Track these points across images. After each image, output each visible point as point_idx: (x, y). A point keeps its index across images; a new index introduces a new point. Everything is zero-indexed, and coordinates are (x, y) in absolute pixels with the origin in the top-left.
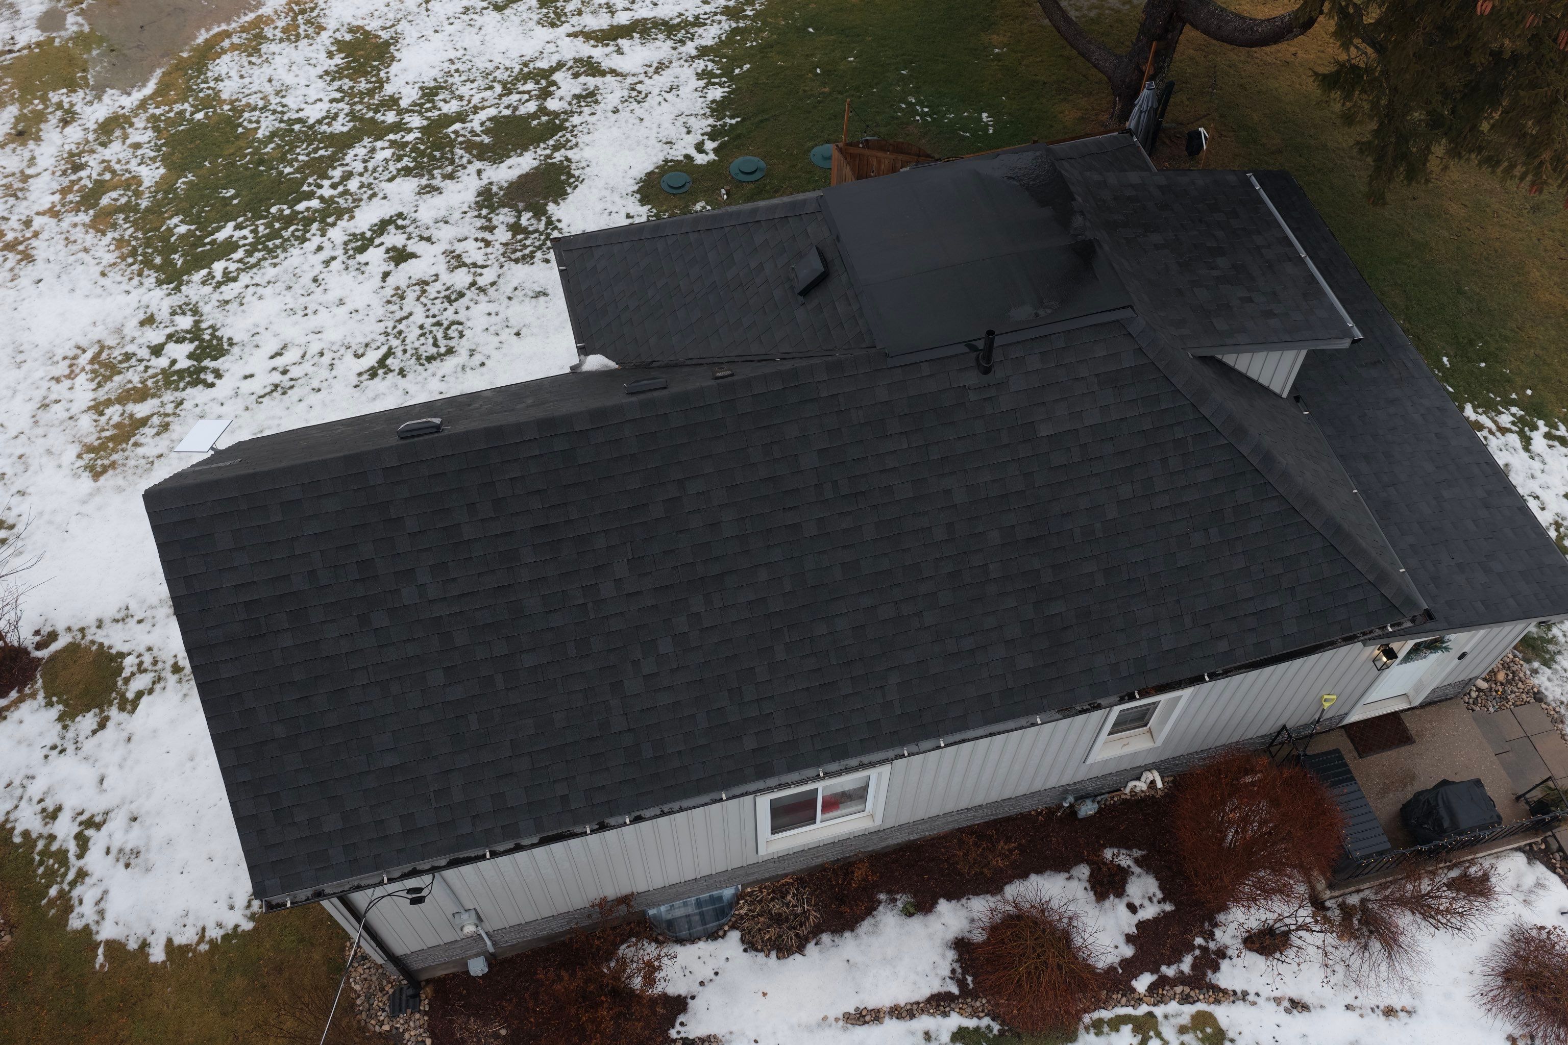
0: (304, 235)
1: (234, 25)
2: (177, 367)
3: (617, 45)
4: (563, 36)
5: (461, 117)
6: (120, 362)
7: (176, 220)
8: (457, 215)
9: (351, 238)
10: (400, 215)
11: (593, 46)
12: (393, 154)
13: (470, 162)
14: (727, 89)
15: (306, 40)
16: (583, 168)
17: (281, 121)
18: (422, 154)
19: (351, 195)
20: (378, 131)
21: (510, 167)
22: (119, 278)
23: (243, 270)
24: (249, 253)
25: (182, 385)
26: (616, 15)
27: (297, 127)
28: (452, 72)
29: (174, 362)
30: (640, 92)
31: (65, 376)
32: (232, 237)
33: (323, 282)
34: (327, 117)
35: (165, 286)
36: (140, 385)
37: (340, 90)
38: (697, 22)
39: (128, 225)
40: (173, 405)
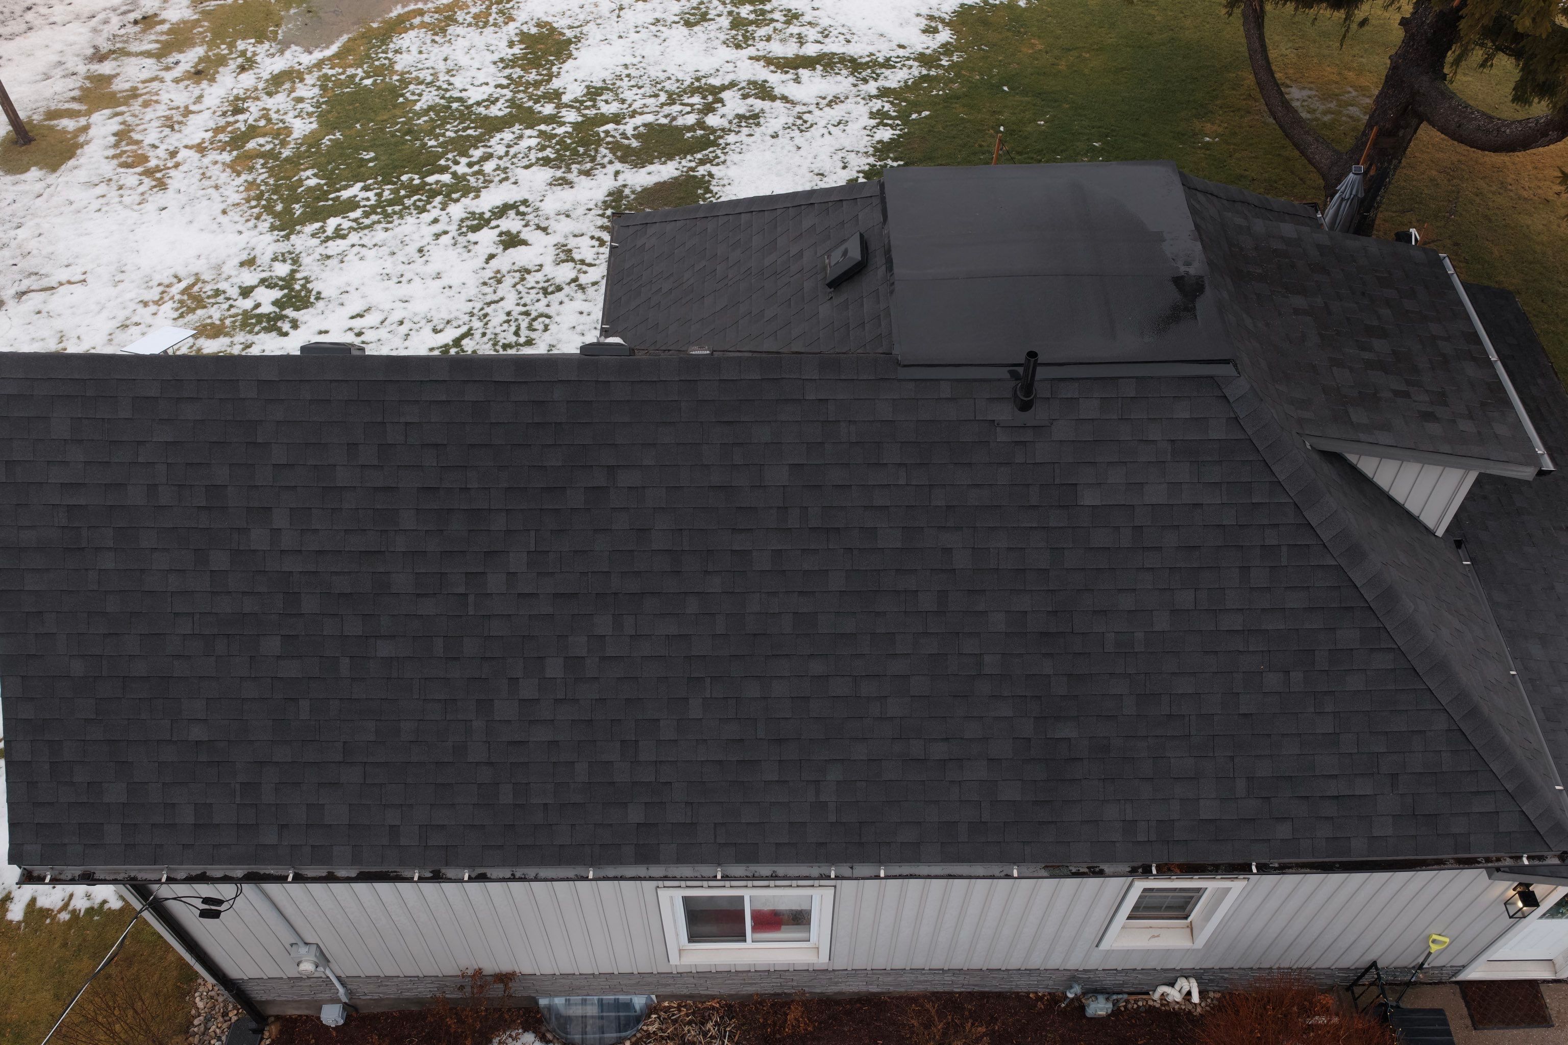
0: (425, 206)
1: (430, 5)
2: (259, 311)
3: (797, 74)
4: (745, 58)
5: (617, 119)
6: (209, 297)
7: (309, 173)
8: (581, 210)
9: (469, 216)
10: (525, 202)
11: (772, 72)
12: (539, 144)
13: (611, 162)
14: (898, 132)
15: (493, 28)
16: (724, 185)
17: (443, 98)
18: (566, 147)
19: (484, 175)
20: (528, 118)
21: (649, 173)
22: (237, 218)
23: (355, 230)
24: (366, 215)
26: (805, 46)
27: (455, 105)
28: (623, 76)
29: (258, 305)
30: (805, 122)
31: (153, 302)
32: (356, 196)
33: (427, 254)
34: (487, 100)
35: (276, 233)
36: (218, 322)
37: (509, 77)
38: (888, 64)
39: (264, 170)
40: (242, 346)
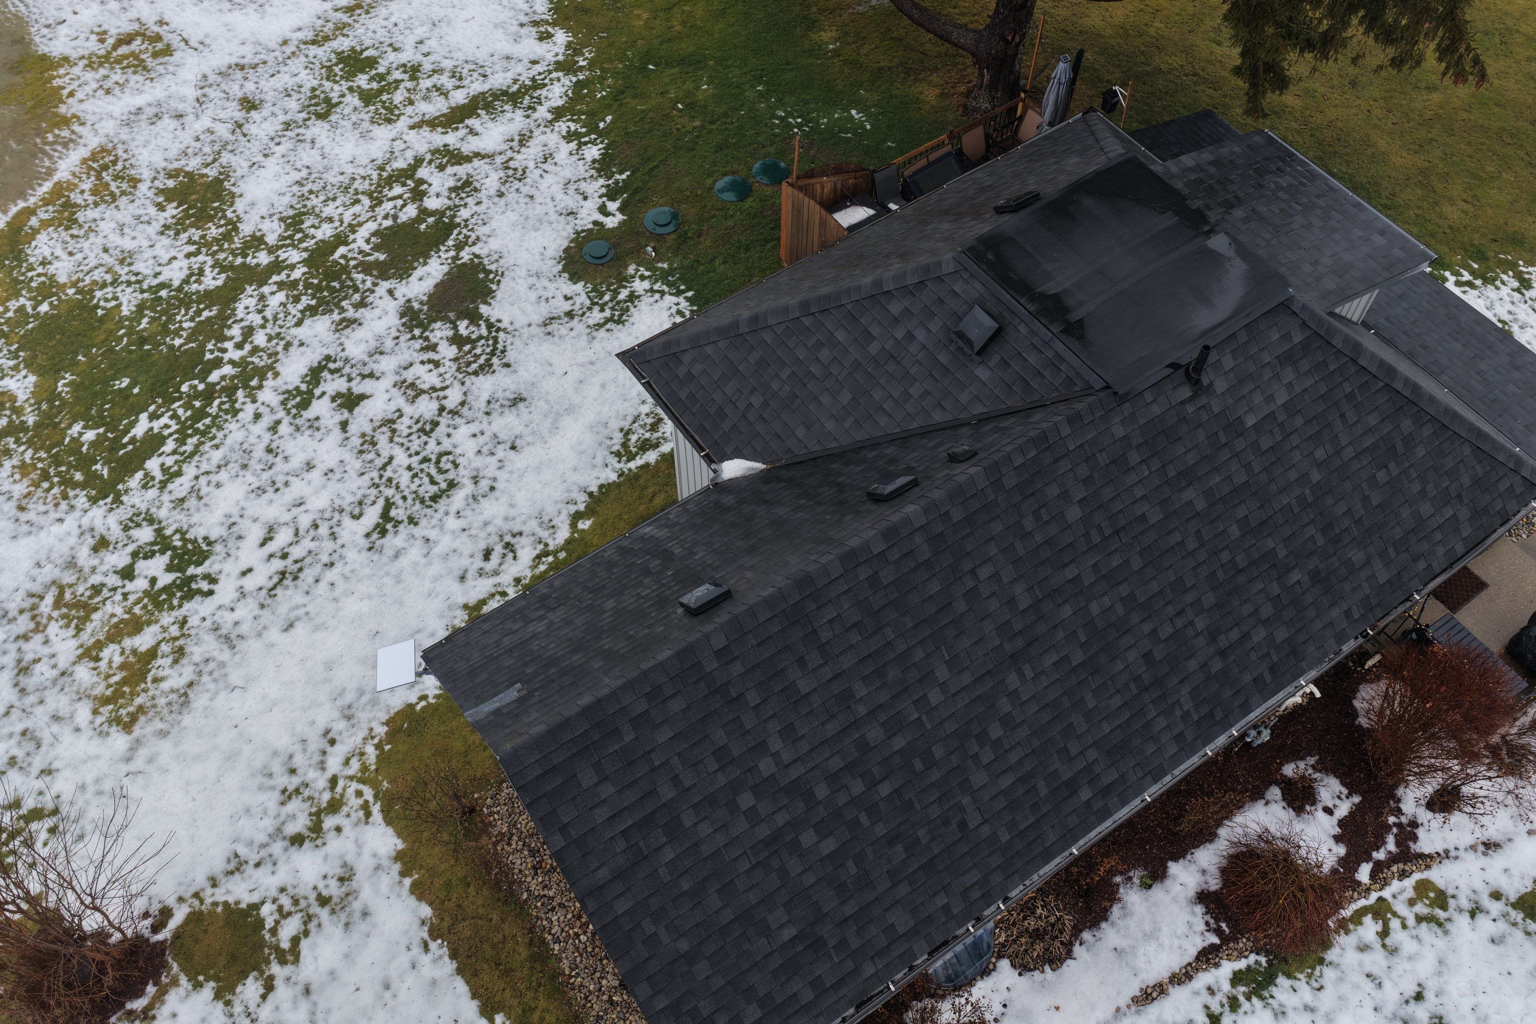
0: (232, 406)
1: (32, 200)
2: (160, 584)
3: (467, 127)
4: (406, 130)
5: (341, 240)
6: (90, 598)
7: (76, 428)
8: (389, 344)
9: (286, 396)
10: (328, 358)
11: (443, 133)
12: (287, 296)
13: (375, 284)
14: (601, 146)
15: (124, 198)
16: (497, 261)
17: (142, 291)
18: (319, 288)
19: (263, 350)
20: (260, 276)
21: (421, 279)
22: (42, 508)
23: (184, 461)
24: (182, 442)
25: (175, 602)
26: (450, 96)
27: (164, 293)
28: (306, 194)
29: (153, 581)
30: (515, 169)
31: (31, 631)
32: (151, 429)
33: (279, 450)
34: (192, 274)
35: (101, 503)
36: (126, 616)
37: (190, 242)
38: (536, 85)
39: (23, 448)
40: (176, 627)
